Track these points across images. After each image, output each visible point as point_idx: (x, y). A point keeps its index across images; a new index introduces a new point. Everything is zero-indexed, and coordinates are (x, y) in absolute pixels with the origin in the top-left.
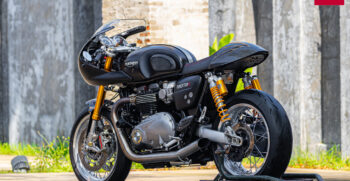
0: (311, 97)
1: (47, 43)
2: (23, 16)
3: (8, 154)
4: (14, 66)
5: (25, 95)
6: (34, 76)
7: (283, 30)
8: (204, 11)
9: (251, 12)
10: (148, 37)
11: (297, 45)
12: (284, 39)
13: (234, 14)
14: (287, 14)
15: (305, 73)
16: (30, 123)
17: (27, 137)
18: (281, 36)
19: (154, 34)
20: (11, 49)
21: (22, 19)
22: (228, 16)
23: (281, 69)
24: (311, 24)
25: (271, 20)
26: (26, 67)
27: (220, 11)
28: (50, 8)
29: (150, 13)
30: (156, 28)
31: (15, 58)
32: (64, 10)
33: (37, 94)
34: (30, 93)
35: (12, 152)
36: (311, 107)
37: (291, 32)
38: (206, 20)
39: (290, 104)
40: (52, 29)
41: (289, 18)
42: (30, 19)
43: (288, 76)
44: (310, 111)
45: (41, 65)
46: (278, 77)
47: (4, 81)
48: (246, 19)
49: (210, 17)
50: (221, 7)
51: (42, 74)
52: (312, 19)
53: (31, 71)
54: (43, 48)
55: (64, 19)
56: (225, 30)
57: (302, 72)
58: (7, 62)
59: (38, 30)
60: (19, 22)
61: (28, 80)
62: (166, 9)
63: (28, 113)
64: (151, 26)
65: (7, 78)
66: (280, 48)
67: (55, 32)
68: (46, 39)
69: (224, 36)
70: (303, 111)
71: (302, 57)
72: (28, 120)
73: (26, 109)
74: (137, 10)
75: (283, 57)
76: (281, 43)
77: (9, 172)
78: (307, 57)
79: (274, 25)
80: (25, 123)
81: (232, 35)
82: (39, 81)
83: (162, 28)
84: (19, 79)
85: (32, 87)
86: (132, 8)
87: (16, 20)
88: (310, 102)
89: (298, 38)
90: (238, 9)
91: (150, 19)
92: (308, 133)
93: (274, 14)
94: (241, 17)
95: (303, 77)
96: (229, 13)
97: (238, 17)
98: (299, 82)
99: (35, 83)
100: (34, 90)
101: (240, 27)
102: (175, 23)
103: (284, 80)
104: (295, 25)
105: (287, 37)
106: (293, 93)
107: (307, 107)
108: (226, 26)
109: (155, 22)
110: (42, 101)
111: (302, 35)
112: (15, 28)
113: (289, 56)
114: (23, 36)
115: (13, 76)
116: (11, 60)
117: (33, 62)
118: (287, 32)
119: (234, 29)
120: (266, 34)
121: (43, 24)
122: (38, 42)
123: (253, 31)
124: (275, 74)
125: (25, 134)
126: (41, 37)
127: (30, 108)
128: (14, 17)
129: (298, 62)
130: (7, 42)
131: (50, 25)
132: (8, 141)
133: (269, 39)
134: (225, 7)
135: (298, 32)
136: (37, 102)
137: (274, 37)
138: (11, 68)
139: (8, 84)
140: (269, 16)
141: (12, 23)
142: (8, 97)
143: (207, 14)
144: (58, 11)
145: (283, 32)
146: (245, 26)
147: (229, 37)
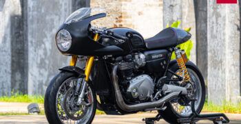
0: (233, 65)
1: (54, 27)
2: (38, 8)
3: (27, 102)
4: (32, 42)
5: (39, 62)
6: (45, 49)
7: (214, 19)
8: (160, 5)
9: (193, 6)
10: (122, 23)
11: (224, 29)
12: (215, 25)
13: (181, 7)
14: (217, 8)
15: (229, 48)
16: (42, 81)
17: (40, 91)
18: (213, 23)
19: (126, 21)
20: (30, 31)
21: (37, 11)
22: (177, 9)
23: (213, 45)
24: (233, 15)
25: (206, 12)
26: (40, 43)
27: (172, 6)
28: (56, 3)
29: (123, 7)
30: (127, 17)
31: (32, 37)
32: (65, 4)
33: (47, 62)
34: (42, 61)
35: (30, 101)
36: (233, 71)
37: (220, 20)
38: (161, 11)
39: (219, 69)
40: (57, 17)
41: (218, 10)
42: (43, 11)
43: (218, 51)
44: (233, 74)
45: (50, 42)
46: (211, 51)
47: (25, 52)
48: (189, 11)
49: (164, 10)
50: (172, 3)
51: (51, 48)
52: (234, 12)
53: (43, 46)
54: (51, 30)
55: (66, 11)
56: (175, 18)
57: (227, 47)
58: (27, 40)
59: (48, 18)
60: (35, 13)
61: (41, 52)
62: (133, 4)
63: (41, 74)
64: (123, 15)
65: (27, 51)
66: (212, 31)
67: (59, 19)
68: (53, 24)
69: (174, 23)
70: (227, 74)
71: (227, 37)
72: (41, 79)
73: (39, 71)
74: (114, 4)
75: (214, 37)
76: (213, 27)
77: (26, 114)
78: (231, 37)
79: (208, 16)
80: (39, 81)
81: (179, 22)
82: (49, 53)
83: (131, 17)
84: (35, 51)
85: (43, 57)
86: (111, 3)
87: (33, 11)
88: (233, 67)
89: (224, 24)
90: (184, 4)
91: (123, 11)
92: (231, 89)
93: (208, 8)
94: (186, 10)
95: (228, 51)
96: (178, 7)
97: (184, 10)
98: (225, 54)
99: (45, 54)
100: (45, 58)
101: (185, 17)
102: (140, 14)
103: (215, 53)
104: (222, 15)
105: (217, 23)
106: (221, 62)
107: (230, 71)
108: (176, 16)
109: (126, 13)
110: (51, 67)
111: (227, 22)
112: (33, 16)
113: (219, 36)
114: (38, 22)
115: (31, 49)
116: (30, 38)
117: (45, 40)
118: (217, 20)
119: (181, 18)
120: (202, 21)
121: (51, 14)
122: (48, 26)
123: (194, 20)
124: (209, 49)
125: (39, 88)
126: (50, 23)
127: (42, 71)
128: (31, 9)
129: (224, 40)
130: (27, 26)
131: (56, 15)
132: (27, 93)
133: (204, 25)
134: (175, 3)
135: (224, 20)
136: (47, 67)
137: (208, 23)
138: (29, 44)
139: (27, 54)
140: (205, 9)
141: (31, 13)
142: (27, 64)
143: (162, 7)
144: (61, 5)
145: (215, 21)
146: (188, 16)
147: (177, 24)
